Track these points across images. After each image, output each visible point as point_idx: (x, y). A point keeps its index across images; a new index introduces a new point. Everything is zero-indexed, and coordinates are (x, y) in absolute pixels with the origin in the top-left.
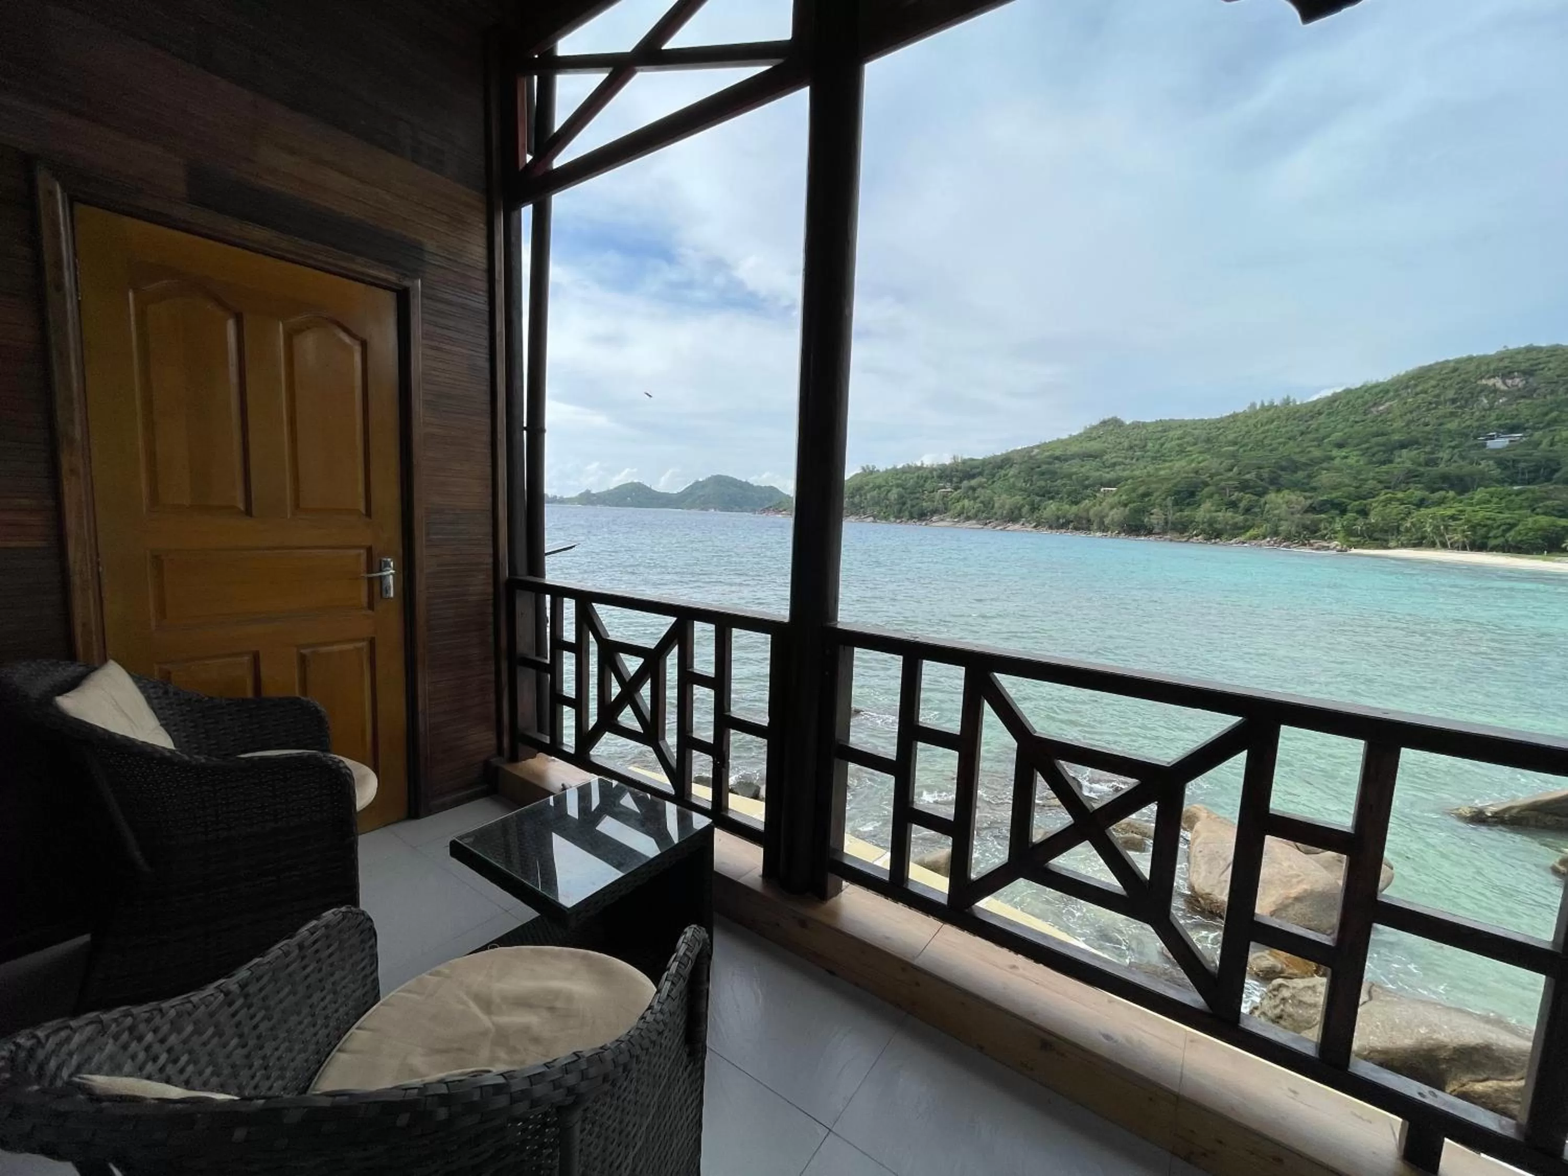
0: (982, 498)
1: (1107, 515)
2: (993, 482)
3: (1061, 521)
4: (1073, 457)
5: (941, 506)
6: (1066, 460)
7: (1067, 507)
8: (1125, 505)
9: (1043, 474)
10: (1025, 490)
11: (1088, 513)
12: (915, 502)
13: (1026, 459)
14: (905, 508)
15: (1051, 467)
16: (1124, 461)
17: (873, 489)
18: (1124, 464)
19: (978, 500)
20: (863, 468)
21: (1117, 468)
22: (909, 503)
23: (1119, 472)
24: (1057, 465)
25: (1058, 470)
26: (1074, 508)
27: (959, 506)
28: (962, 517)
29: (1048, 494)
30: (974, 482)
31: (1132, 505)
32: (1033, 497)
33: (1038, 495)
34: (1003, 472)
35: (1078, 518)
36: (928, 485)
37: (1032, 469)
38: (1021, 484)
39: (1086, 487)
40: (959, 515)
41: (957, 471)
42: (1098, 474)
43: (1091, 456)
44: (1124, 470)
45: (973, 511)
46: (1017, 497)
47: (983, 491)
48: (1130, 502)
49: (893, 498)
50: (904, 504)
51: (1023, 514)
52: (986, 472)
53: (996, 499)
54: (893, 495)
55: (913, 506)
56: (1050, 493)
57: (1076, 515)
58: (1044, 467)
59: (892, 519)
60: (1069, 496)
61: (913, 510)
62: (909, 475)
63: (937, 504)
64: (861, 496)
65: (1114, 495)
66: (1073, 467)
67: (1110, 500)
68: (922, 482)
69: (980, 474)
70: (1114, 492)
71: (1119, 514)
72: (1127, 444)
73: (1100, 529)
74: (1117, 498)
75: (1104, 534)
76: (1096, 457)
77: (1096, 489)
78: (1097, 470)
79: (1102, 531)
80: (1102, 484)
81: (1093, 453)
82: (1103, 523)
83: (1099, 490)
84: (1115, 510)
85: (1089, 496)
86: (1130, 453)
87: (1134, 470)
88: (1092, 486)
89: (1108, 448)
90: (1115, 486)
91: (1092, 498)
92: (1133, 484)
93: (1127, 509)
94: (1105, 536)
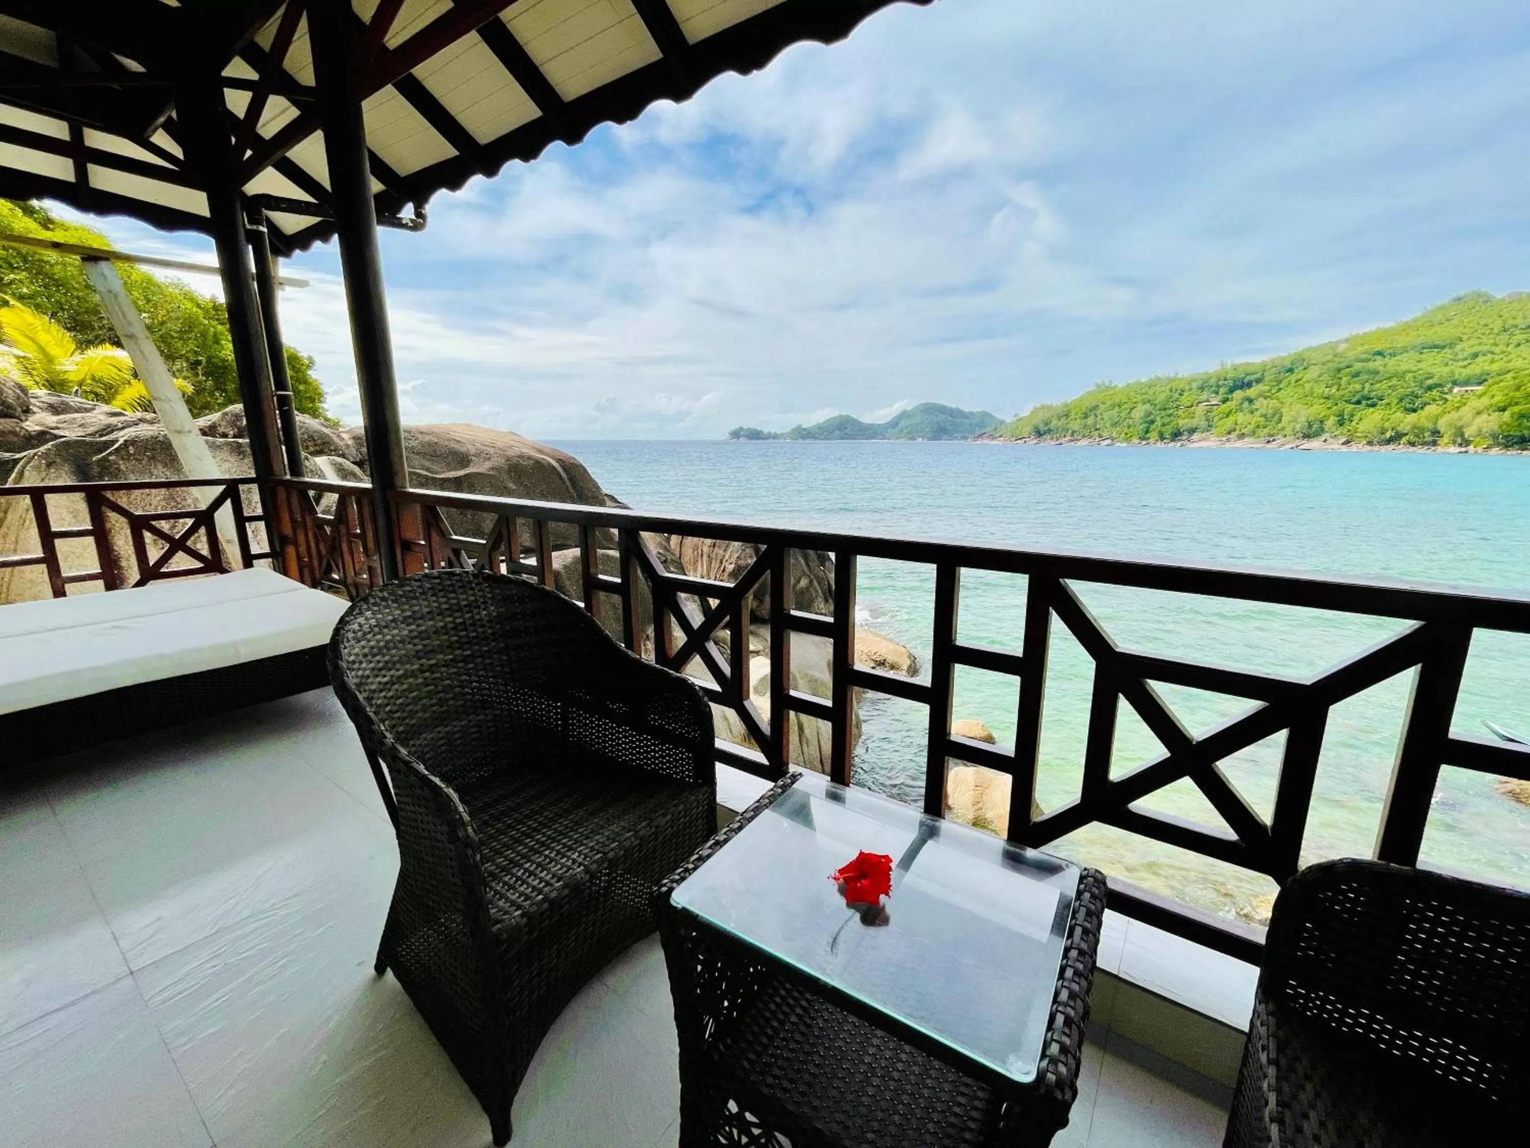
0: (1263, 411)
1: (1469, 424)
2: (1280, 389)
3: (1388, 435)
4: (1405, 350)
5: (1203, 424)
6: (1394, 355)
7: (1399, 415)
8: (1503, 410)
9: (1357, 375)
10: (1327, 398)
11: (1435, 423)
12: (1166, 420)
13: (1330, 357)
14: (1153, 427)
15: (1371, 365)
16: (1493, 348)
17: (1113, 406)
18: (1493, 353)
19: (1258, 413)
20: (1098, 385)
21: (1480, 359)
22: (1159, 422)
23: (1480, 366)
24: (1378, 364)
25: (1381, 368)
26: (1412, 418)
27: (1229, 422)
28: (1233, 436)
29: (1368, 401)
30: (1251, 392)
31: (1516, 409)
32: (1341, 405)
33: (1348, 402)
34: (1293, 378)
35: (1418, 431)
36: (1185, 400)
37: (1339, 370)
38: (1321, 389)
39: (1430, 388)
40: (1229, 433)
41: (1225, 379)
42: (1447, 369)
43: (1436, 347)
44: (1492, 362)
45: (1250, 427)
46: (1316, 407)
47: (1265, 402)
48: (1510, 405)
49: (1138, 416)
50: (1152, 422)
51: (1326, 428)
52: (1267, 379)
53: (1284, 410)
54: (1139, 413)
55: (1164, 425)
56: (1369, 399)
57: (1414, 427)
58: (1358, 366)
59: (1135, 440)
60: (1401, 400)
61: (1164, 429)
62: (1158, 388)
63: (1198, 420)
64: (1096, 416)
65: (1480, 397)
66: (1405, 363)
67: (1475, 403)
68: (1176, 395)
69: (1258, 381)
70: (1478, 393)
71: (1491, 422)
72: (1498, 325)
73: (1454, 442)
74: (1485, 401)
75: (1463, 449)
76: (1443, 347)
77: (1446, 390)
78: (1447, 364)
79: (1460, 445)
80: (1455, 383)
81: (1437, 343)
82: (1462, 435)
83: (1451, 391)
84: (1484, 417)
85: (1434, 400)
86: (1504, 337)
87: (1510, 361)
88: (1440, 385)
89: (1464, 334)
90: (1480, 384)
91: (1441, 403)
92: (1514, 378)
93: (1507, 414)
94: (1466, 452)
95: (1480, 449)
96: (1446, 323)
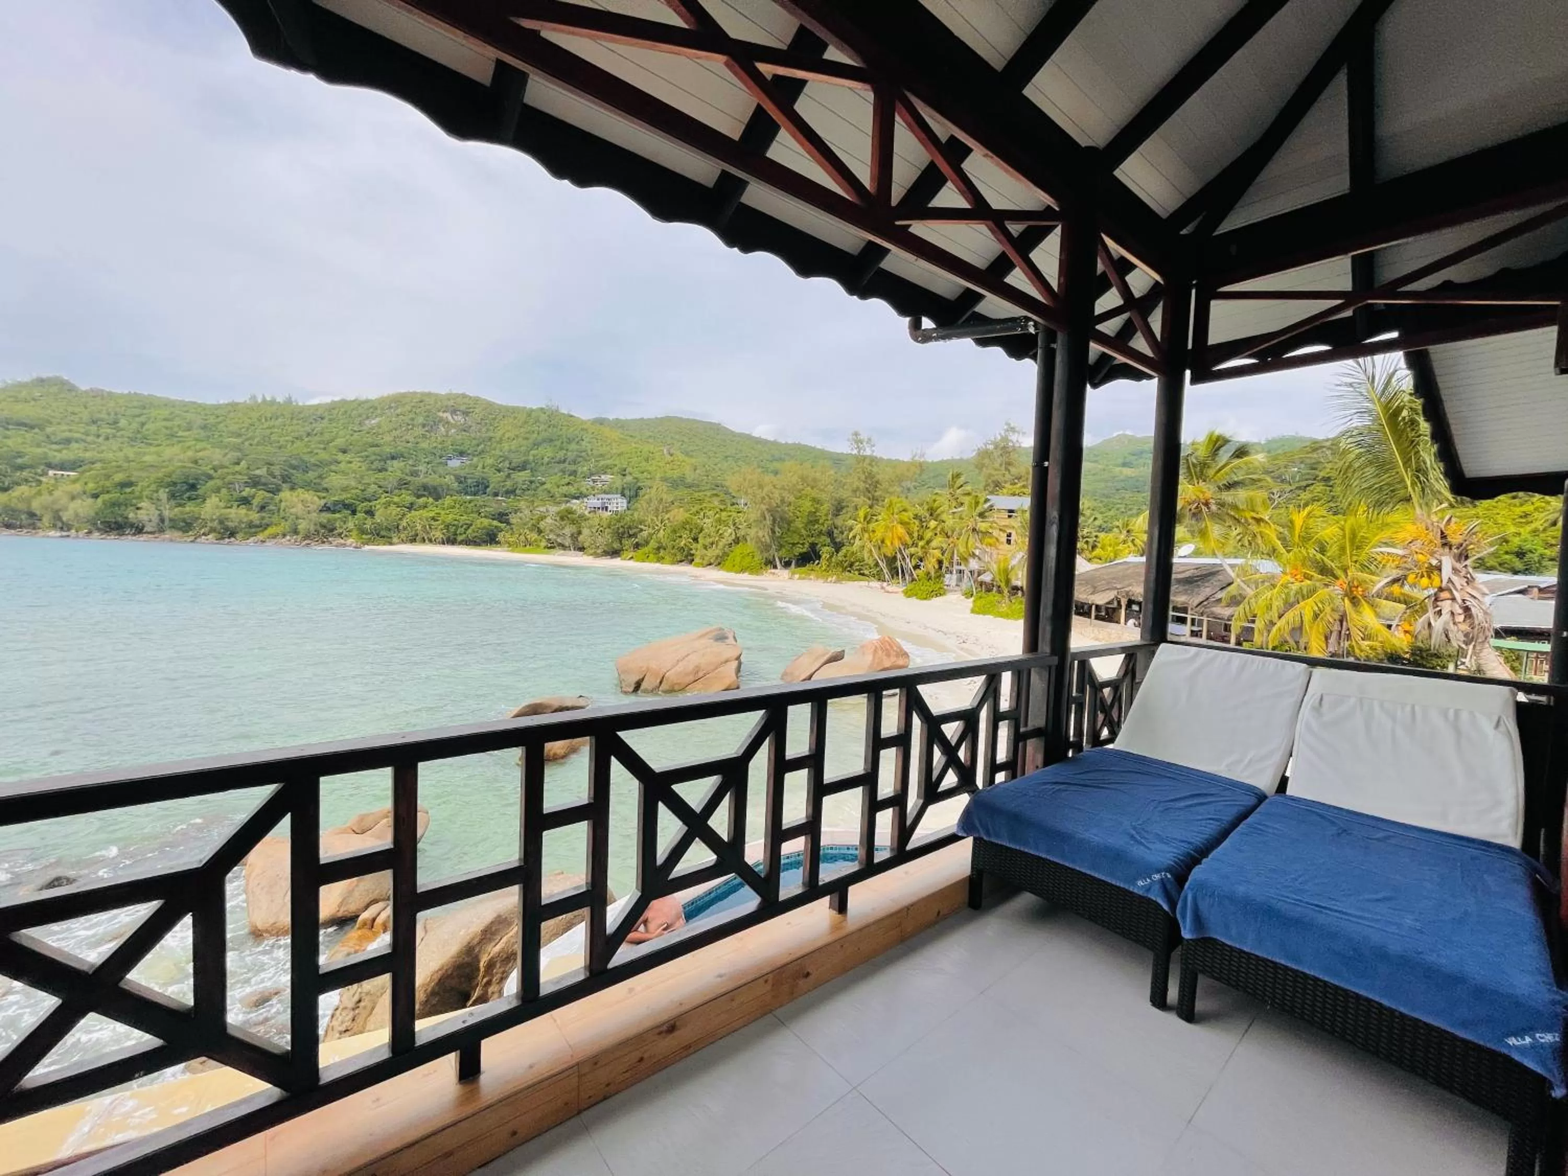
1: (66, 509)
8: (96, 496)
11: (29, 504)
16: (84, 437)
18: (84, 441)
21: (74, 445)
31: (106, 497)
35: (13, 512)
39: (21, 468)
42: (40, 450)
43: (25, 425)
44: (86, 450)
48: (102, 493)
57: (7, 507)
65: (73, 482)
67: (67, 488)
70: (72, 478)
71: (85, 507)
72: (85, 416)
73: (54, 526)
74: (78, 487)
75: (65, 534)
76: (32, 427)
77: (39, 471)
78: (38, 446)
79: (62, 529)
80: (50, 466)
81: (25, 421)
82: (60, 519)
83: (45, 474)
84: (78, 502)
85: (26, 481)
86: (93, 428)
87: (102, 452)
88: (31, 467)
89: (53, 417)
90: (72, 470)
91: (34, 484)
92: (103, 469)
93: (100, 500)
94: (68, 536)
95: (81, 534)
96: (33, 403)
